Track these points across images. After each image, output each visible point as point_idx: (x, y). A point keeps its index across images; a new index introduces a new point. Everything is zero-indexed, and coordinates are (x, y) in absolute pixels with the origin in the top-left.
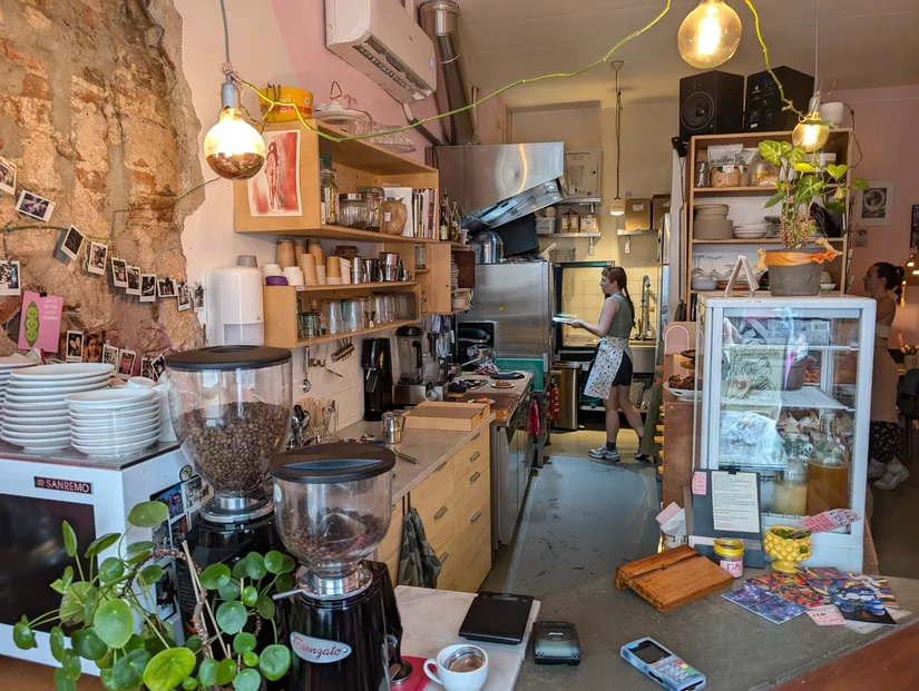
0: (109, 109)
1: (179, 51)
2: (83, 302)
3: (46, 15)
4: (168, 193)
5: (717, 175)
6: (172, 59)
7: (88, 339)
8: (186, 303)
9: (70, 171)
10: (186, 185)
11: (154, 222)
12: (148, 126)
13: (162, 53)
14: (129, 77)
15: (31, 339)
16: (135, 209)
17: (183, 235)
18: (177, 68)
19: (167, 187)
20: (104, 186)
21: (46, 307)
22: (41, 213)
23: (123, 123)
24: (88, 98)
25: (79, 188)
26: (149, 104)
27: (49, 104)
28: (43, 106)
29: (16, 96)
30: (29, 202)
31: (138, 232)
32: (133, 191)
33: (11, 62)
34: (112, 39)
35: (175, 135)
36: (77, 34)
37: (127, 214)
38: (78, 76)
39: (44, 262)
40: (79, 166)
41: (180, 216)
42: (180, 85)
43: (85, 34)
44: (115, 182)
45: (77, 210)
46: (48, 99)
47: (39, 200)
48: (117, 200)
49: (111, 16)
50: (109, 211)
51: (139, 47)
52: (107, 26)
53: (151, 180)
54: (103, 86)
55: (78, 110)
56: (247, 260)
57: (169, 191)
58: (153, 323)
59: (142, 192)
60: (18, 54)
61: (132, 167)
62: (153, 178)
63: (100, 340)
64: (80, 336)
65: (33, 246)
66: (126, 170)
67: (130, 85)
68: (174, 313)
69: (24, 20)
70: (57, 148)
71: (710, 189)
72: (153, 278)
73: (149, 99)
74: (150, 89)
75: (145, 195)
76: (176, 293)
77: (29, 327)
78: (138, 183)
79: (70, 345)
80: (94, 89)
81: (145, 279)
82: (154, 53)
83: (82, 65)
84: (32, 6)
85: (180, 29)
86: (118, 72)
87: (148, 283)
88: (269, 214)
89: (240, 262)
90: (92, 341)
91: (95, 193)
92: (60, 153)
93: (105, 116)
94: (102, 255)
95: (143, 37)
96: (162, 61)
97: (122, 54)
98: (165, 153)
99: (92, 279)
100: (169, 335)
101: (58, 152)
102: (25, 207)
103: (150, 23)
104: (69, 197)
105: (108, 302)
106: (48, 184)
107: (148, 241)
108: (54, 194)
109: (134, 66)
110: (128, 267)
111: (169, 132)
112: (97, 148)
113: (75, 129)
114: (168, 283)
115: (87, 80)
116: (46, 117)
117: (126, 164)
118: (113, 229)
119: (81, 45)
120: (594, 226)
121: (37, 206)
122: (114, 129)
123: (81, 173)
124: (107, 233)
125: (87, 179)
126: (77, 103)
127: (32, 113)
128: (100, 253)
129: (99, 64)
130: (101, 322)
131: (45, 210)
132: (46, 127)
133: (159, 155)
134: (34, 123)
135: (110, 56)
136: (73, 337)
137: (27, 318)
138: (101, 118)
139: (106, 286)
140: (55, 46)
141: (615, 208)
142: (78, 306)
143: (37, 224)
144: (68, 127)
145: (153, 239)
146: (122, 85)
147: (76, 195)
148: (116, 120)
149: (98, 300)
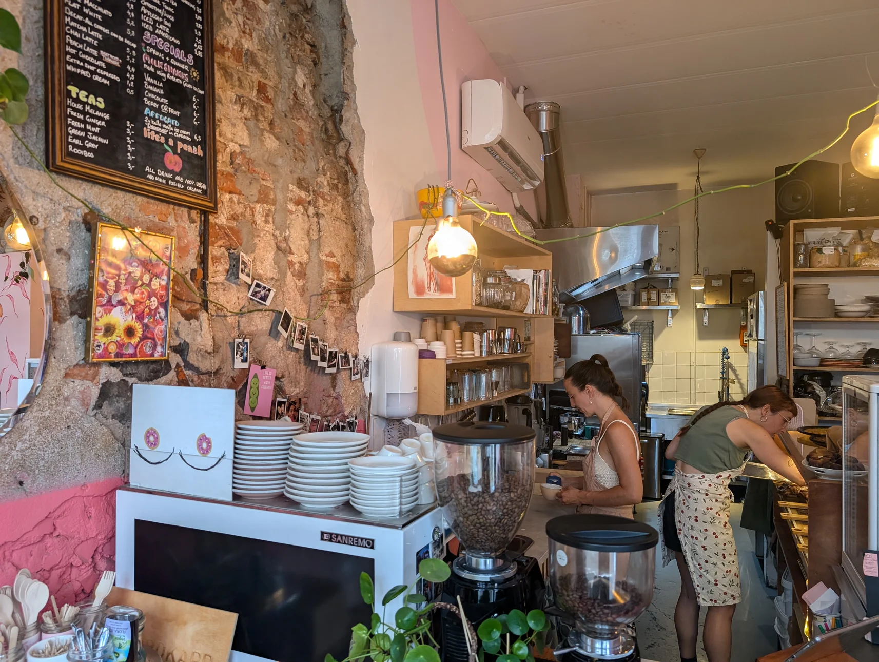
0: (311, 210)
1: (361, 159)
2: (286, 374)
3: (275, 137)
4: (348, 279)
5: (816, 257)
6: (356, 166)
7: (290, 405)
8: (357, 373)
9: (284, 263)
10: (361, 272)
11: (337, 304)
12: (337, 223)
13: (348, 162)
14: (326, 183)
15: (253, 406)
16: (324, 293)
17: (358, 314)
18: (359, 174)
19: (347, 275)
20: (305, 274)
21: (264, 378)
22: (264, 298)
23: (321, 222)
24: (298, 202)
25: (289, 277)
26: (338, 204)
27: (273, 208)
28: (269, 210)
29: (253, 203)
30: (258, 289)
31: (327, 312)
32: (324, 278)
33: (251, 176)
34: (316, 154)
35: (354, 229)
36: (294, 151)
37: (320, 297)
38: (293, 185)
39: (263, 339)
40: (290, 259)
41: (356, 298)
42: (360, 188)
43: (300, 150)
44: (312, 272)
45: (287, 295)
46: (273, 205)
47: (264, 288)
48: (313, 287)
49: (315, 133)
50: (307, 295)
51: (332, 158)
52: (313, 143)
53: (336, 267)
54: (309, 192)
55: (291, 212)
56: (403, 337)
57: (348, 277)
58: (332, 391)
59: (331, 279)
60: (256, 169)
61: (324, 258)
62: (338, 266)
63: (297, 406)
64: (284, 403)
65: (256, 326)
66: (320, 260)
67: (326, 190)
68: (348, 382)
69: (262, 141)
70: (276, 244)
71: (811, 270)
72: (336, 352)
73: (338, 200)
74: (338, 192)
75: (332, 281)
76: (351, 366)
77: (252, 395)
78: (328, 271)
79: (277, 410)
80: (303, 194)
81: (331, 353)
82: (342, 162)
83: (296, 176)
84: (268, 131)
85: (364, 142)
86: (319, 179)
87: (333, 356)
88: (426, 296)
89: (396, 338)
90: (292, 407)
91: (299, 280)
92: (279, 248)
93: (308, 216)
94: (303, 333)
95: (334, 150)
96: (347, 169)
97: (322, 164)
98: (347, 245)
99: (293, 353)
100: (343, 402)
101: (277, 247)
102: (255, 294)
103: (341, 138)
104: (282, 284)
105: (303, 373)
106: (270, 274)
107: (333, 320)
108: (273, 282)
109: (329, 173)
110: (320, 343)
111: (350, 227)
112: (303, 243)
113: (289, 228)
114: (346, 357)
115: (298, 188)
116: (271, 219)
117: (320, 255)
118: (309, 310)
119: (296, 159)
120: (673, 299)
121: (263, 293)
122: (315, 227)
123: (291, 263)
124: (306, 314)
125: (295, 269)
126: (291, 207)
127: (262, 216)
128: (302, 332)
129: (307, 174)
130: (297, 390)
131: (268, 295)
132: (270, 227)
133: (343, 247)
134: (263, 224)
135: (314, 166)
136: (280, 403)
137: (251, 388)
138: (306, 218)
139: (302, 359)
140: (279, 161)
141: (695, 284)
142: (283, 377)
143: (261, 307)
144: (283, 226)
145: (336, 318)
146: (321, 190)
147: (287, 283)
148: (315, 219)
149: (296, 372)
